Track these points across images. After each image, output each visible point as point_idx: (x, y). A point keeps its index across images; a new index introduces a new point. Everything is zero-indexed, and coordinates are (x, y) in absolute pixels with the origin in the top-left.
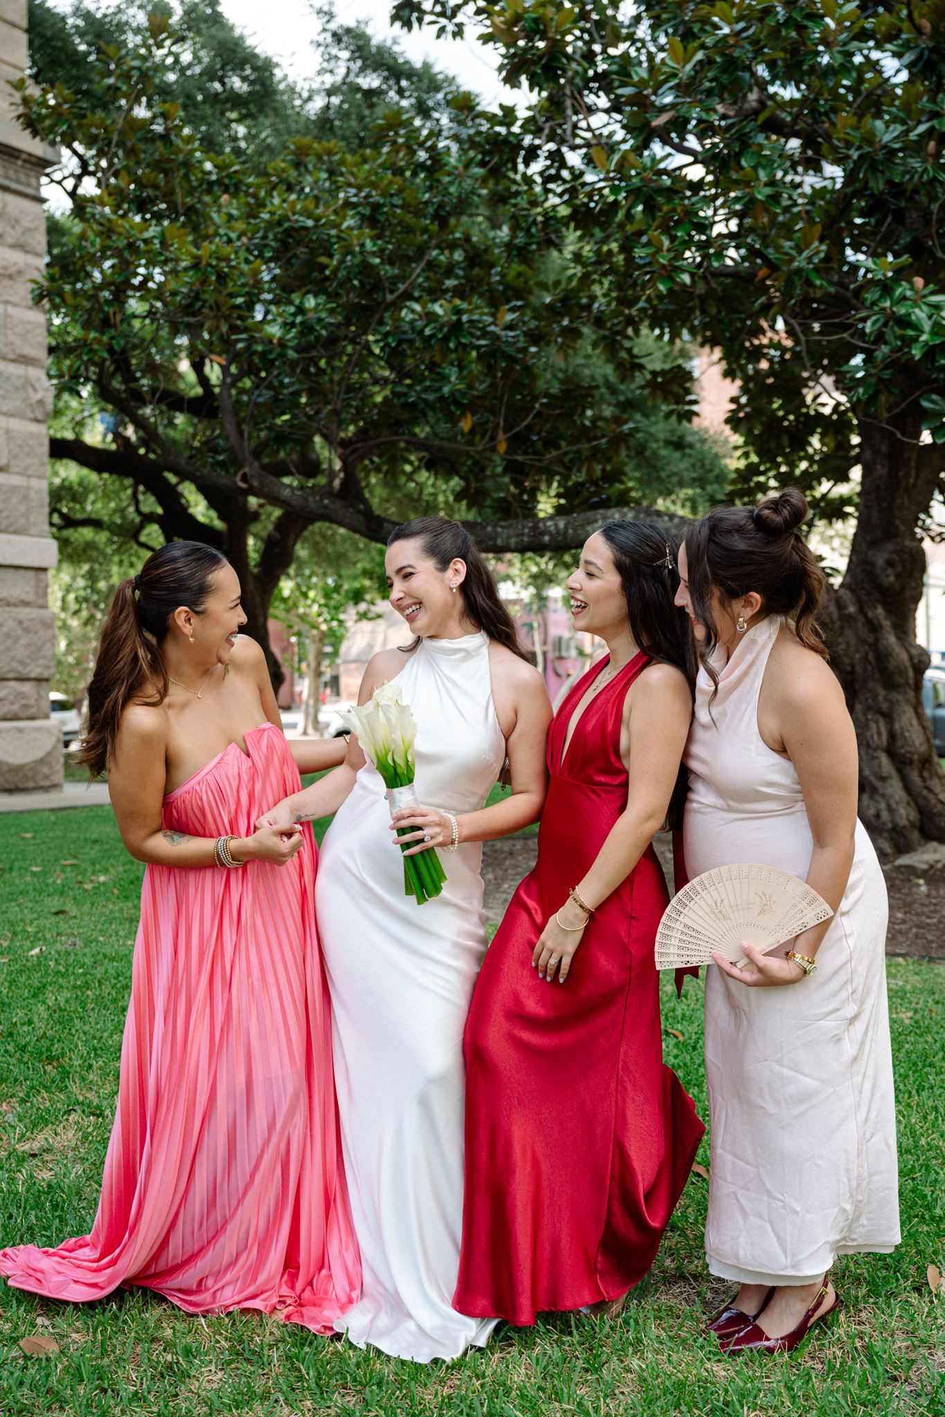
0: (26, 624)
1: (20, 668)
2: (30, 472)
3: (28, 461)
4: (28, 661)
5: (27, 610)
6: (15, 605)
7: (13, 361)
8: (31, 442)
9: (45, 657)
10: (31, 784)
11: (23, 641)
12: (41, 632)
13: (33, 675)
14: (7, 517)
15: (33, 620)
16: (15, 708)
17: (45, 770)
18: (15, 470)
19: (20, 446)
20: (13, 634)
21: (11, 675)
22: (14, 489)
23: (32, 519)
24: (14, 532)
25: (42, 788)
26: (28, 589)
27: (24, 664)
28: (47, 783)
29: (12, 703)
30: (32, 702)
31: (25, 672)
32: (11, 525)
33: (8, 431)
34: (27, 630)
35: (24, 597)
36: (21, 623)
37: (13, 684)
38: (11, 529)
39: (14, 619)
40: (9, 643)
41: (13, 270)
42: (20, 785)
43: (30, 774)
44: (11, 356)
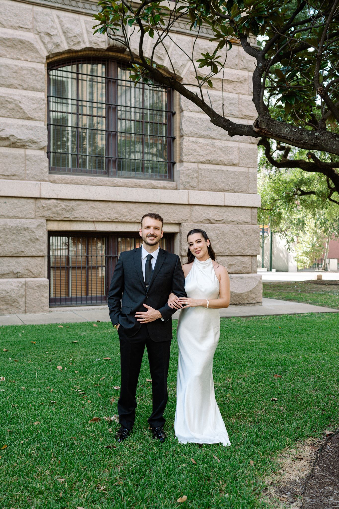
0: (246, 231)
1: (242, 251)
2: (249, 166)
3: (248, 161)
4: (247, 248)
5: (246, 226)
6: (241, 224)
7: (242, 118)
8: (249, 153)
9: (254, 246)
10: (247, 302)
11: (243, 239)
12: (253, 235)
13: (248, 254)
14: (238, 186)
15: (249, 229)
16: (240, 268)
17: (253, 296)
18: (243, 165)
19: (245, 155)
20: (239, 236)
21: (238, 254)
22: (242, 173)
23: (250, 186)
24: (241, 192)
25: (252, 303)
26: (247, 216)
27: (244, 249)
28: (254, 301)
29: (239, 266)
30: (248, 265)
31: (244, 253)
32: (239, 189)
33: (239, 148)
34: (246, 234)
35: (245, 220)
36: (243, 231)
37: (239, 257)
38: (239, 191)
39: (239, 229)
40: (237, 240)
41: (242, 79)
42: (241, 303)
43: (245, 297)
44: (241, 116)
